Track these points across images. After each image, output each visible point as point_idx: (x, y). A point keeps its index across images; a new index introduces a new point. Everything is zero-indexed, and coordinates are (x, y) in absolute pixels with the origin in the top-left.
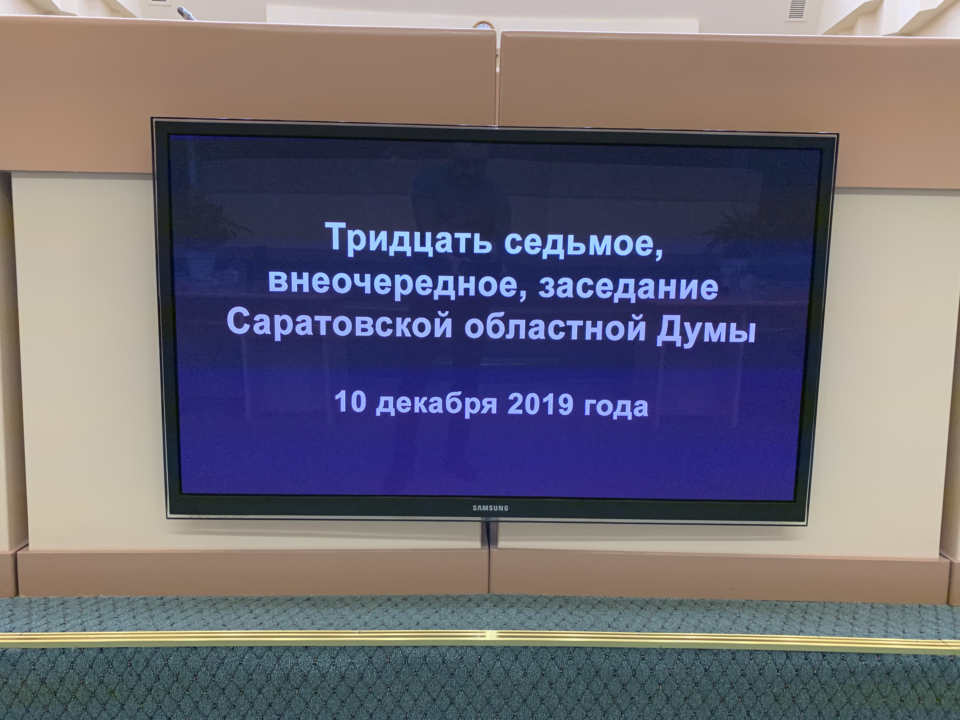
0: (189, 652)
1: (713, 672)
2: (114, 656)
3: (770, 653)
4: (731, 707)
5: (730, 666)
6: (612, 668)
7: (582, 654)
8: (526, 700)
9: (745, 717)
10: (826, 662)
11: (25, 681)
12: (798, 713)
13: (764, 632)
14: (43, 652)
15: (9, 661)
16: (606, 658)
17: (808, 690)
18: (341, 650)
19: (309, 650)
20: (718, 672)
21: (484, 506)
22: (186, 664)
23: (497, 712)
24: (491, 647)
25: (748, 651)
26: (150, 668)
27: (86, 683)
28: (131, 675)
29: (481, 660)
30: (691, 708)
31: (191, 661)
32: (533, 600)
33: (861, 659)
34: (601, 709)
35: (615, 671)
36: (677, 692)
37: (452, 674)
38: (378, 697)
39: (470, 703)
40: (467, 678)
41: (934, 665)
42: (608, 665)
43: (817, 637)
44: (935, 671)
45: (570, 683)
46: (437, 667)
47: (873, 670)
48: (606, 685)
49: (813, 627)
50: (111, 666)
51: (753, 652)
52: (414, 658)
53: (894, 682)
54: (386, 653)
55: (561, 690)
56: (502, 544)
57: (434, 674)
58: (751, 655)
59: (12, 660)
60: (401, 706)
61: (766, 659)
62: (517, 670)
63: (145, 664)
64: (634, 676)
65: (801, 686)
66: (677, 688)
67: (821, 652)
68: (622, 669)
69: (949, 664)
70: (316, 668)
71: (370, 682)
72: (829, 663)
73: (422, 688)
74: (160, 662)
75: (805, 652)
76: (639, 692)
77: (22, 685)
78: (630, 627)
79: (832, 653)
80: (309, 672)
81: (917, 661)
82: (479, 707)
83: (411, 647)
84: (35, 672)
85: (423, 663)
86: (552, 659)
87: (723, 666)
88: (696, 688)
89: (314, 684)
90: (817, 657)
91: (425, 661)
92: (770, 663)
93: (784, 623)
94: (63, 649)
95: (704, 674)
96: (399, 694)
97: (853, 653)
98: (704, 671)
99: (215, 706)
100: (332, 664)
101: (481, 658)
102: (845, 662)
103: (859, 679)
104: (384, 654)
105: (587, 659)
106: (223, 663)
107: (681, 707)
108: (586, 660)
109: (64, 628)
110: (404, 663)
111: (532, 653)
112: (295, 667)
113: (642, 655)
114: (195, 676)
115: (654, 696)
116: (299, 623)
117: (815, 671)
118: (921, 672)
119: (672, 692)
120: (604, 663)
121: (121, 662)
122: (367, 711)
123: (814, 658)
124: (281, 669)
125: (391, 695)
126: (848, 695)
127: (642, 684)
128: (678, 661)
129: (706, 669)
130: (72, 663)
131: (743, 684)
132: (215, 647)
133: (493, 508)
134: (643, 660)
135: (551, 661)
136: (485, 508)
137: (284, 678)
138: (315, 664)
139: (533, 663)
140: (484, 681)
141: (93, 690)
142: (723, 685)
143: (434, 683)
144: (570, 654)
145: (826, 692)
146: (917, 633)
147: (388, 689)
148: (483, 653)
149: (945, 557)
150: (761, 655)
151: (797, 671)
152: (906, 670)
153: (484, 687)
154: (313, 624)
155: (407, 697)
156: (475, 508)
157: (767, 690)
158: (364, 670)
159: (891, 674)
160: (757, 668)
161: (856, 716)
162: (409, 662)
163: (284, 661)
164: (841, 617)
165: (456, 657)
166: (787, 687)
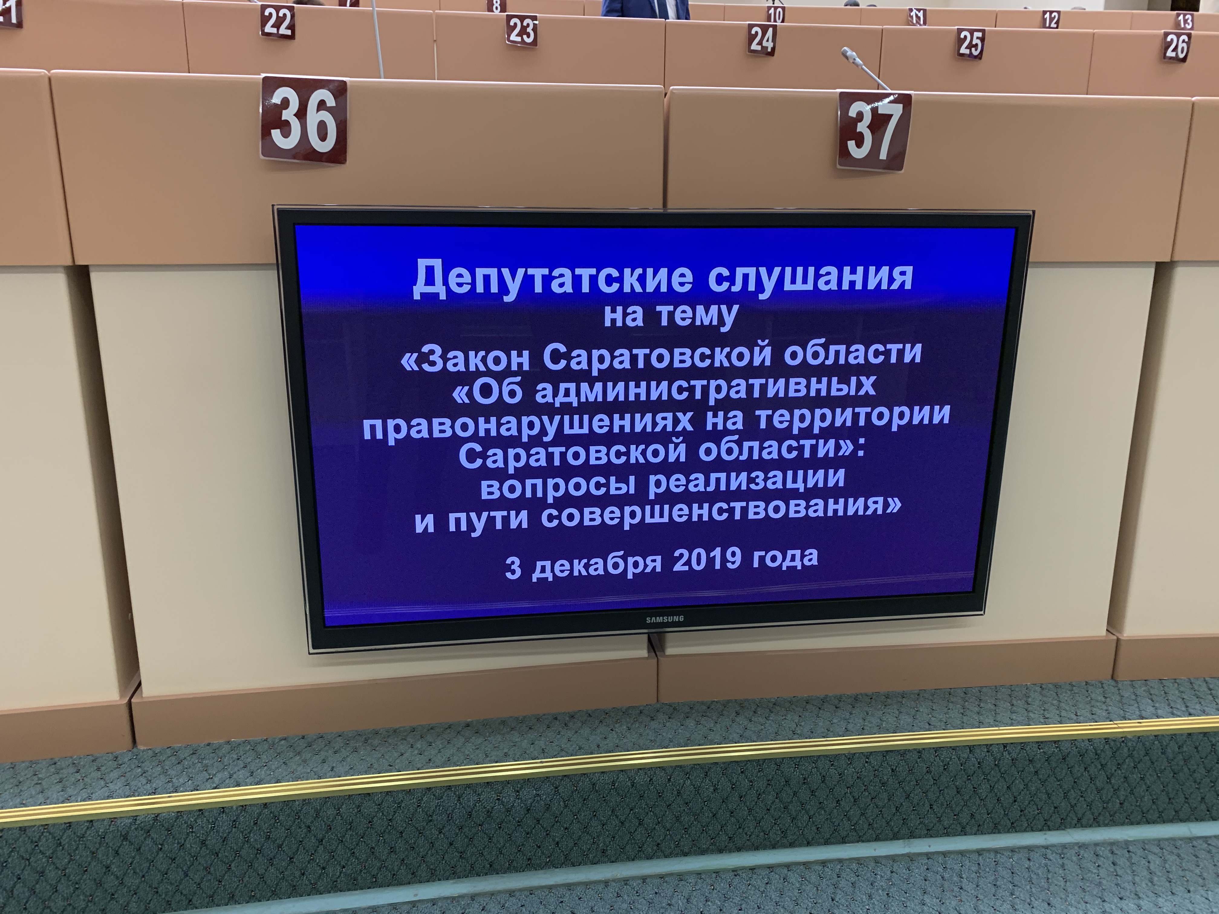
0: (362, 799)
1: (899, 772)
2: (281, 810)
3: (954, 749)
4: (915, 801)
5: (917, 765)
6: (801, 776)
7: (772, 766)
8: (715, 814)
9: (928, 811)
10: (1007, 752)
11: (183, 844)
12: (978, 801)
13: (945, 726)
14: (201, 813)
15: (163, 826)
16: (795, 768)
17: (988, 780)
18: (524, 782)
19: (491, 786)
20: (905, 771)
21: (658, 618)
22: (360, 811)
24: (681, 767)
25: (934, 748)
26: (320, 819)
27: (252, 840)
28: (300, 828)
29: (670, 780)
30: (877, 807)
31: (365, 808)
32: (706, 708)
33: (1040, 747)
34: (790, 816)
35: (805, 779)
36: (864, 793)
37: (641, 797)
38: (565, 825)
39: (659, 823)
40: (657, 799)
41: (1107, 747)
42: (798, 773)
43: (997, 728)
44: (1107, 752)
45: (759, 794)
46: (626, 791)
47: (1050, 757)
48: (795, 794)
49: (990, 717)
50: (278, 821)
51: (938, 749)
52: (602, 784)
53: (1069, 766)
55: (751, 802)
56: (669, 651)
57: (623, 798)
58: (936, 753)
59: (166, 825)
61: (950, 755)
62: (707, 787)
63: (315, 815)
64: (823, 782)
65: (982, 778)
66: (865, 789)
67: (1003, 744)
68: (812, 777)
69: (1121, 745)
70: (500, 803)
71: (556, 812)
72: (1009, 754)
73: (610, 813)
74: (331, 812)
75: (987, 745)
76: (827, 796)
77: (179, 850)
78: (814, 732)
79: (1012, 743)
80: (493, 808)
81: (1092, 745)
82: (668, 825)
83: (598, 773)
84: (194, 834)
85: (612, 789)
86: (742, 772)
87: (910, 765)
88: (883, 788)
89: (498, 819)
90: (998, 748)
91: (614, 786)
92: (954, 758)
93: (962, 714)
94: (223, 808)
95: (890, 774)
96: (587, 820)
97: (1032, 742)
98: (891, 771)
99: (392, 850)
100: (516, 798)
101: (670, 778)
102: (1025, 751)
103: (1037, 766)
104: (571, 783)
105: (777, 769)
106: (400, 807)
107: (868, 806)
108: (775, 771)
109: (211, 783)
110: (592, 789)
111: (721, 768)
112: (477, 804)
113: (831, 762)
114: (370, 822)
115: (842, 800)
116: (472, 756)
117: (997, 762)
118: (1094, 754)
119: (860, 794)
120: (794, 772)
121: (289, 815)
122: (554, 840)
123: (995, 750)
124: (463, 807)
125: (578, 822)
126: (1025, 781)
127: (831, 789)
128: (866, 764)
129: (892, 769)
130: (234, 821)
131: (928, 780)
132: (390, 792)
133: (668, 619)
135: (741, 774)
136: (659, 619)
137: (466, 816)
138: (498, 799)
139: (723, 779)
140: (674, 800)
141: (259, 846)
142: (909, 783)
143: (622, 807)
145: (1005, 781)
146: (1088, 715)
147: (575, 817)
148: (672, 772)
149: (1112, 633)
150: (945, 751)
151: (979, 764)
152: (1081, 754)
153: (674, 806)
154: (487, 756)
155: (594, 823)
156: (648, 620)
157: (950, 784)
158: (550, 801)
159: (1067, 759)
160: (942, 764)
161: (1032, 800)
162: (597, 789)
163: (466, 799)
164: (1015, 702)
165: (645, 779)
166: (970, 779)
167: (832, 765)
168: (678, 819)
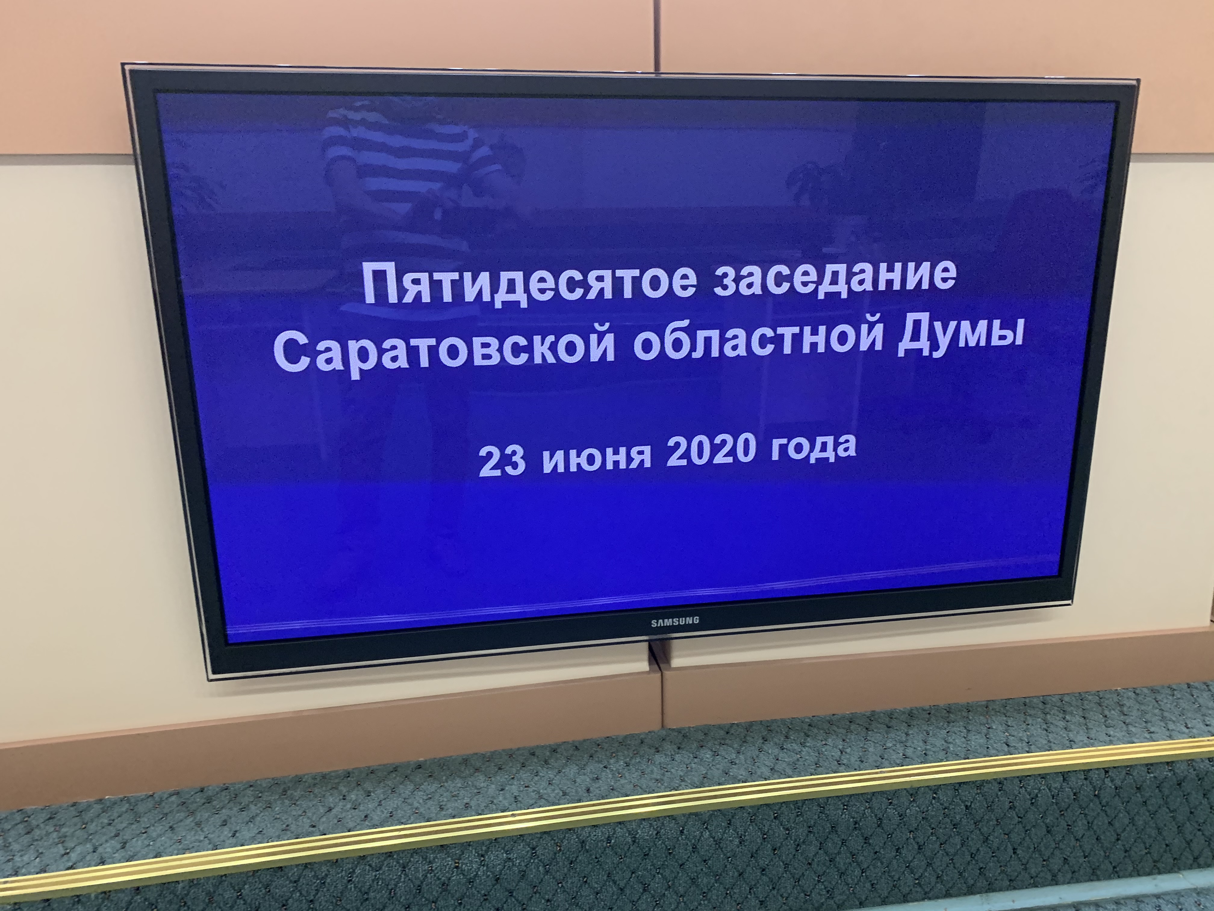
0: (271, 875)
1: (975, 809)
2: (160, 895)
3: (1043, 777)
4: (995, 845)
5: (997, 799)
6: (851, 820)
7: (814, 808)
8: (742, 873)
9: (1011, 857)
10: (1109, 779)
12: (1073, 842)
13: (1029, 748)
14: (48, 905)
16: (844, 809)
17: (1086, 815)
18: (491, 843)
19: (446, 849)
20: (982, 808)
22: (269, 891)
23: (704, 893)
24: (696, 814)
25: (1018, 777)
26: (215, 904)
29: (683, 832)
30: (947, 854)
31: (276, 887)
32: (724, 733)
33: (1149, 771)
34: (837, 871)
35: (856, 823)
36: (931, 838)
37: (645, 855)
38: (547, 897)
39: (669, 887)
42: (847, 816)
45: (798, 845)
46: (626, 849)
47: (1162, 782)
49: (1081, 732)
51: (1024, 778)
52: (594, 841)
53: (1185, 794)
54: (555, 840)
56: (676, 662)
57: (621, 859)
58: (1021, 783)
60: (578, 903)
61: (1039, 785)
62: (731, 838)
63: (207, 901)
64: (879, 826)
65: (1079, 812)
66: (932, 833)
67: (1104, 769)
68: (865, 820)
70: (459, 872)
71: (535, 880)
72: (1112, 781)
73: (605, 878)
74: (229, 894)
75: (1084, 771)
76: (885, 843)
78: (865, 761)
79: (1115, 767)
80: (449, 879)
82: (681, 890)
83: (588, 827)
85: (607, 847)
86: (775, 818)
87: (988, 800)
88: (955, 830)
89: (458, 893)
90: (1099, 775)
91: (610, 843)
92: (1044, 789)
93: (1047, 731)
94: (78, 896)
95: (964, 812)
96: (575, 889)
97: (1140, 765)
98: (965, 809)
100: (481, 865)
101: (683, 829)
102: (1131, 777)
103: (1146, 794)
104: (553, 841)
105: (821, 812)
106: (324, 883)
107: (936, 854)
108: (819, 815)
109: (68, 861)
110: (580, 849)
111: (749, 814)
112: (429, 875)
113: (889, 800)
114: (284, 905)
115: (903, 847)
116: (422, 810)
117: (1097, 792)
119: (926, 838)
120: (842, 815)
121: (170, 902)
123: (1095, 777)
124: (409, 880)
125: (564, 891)
126: (1131, 813)
127: (889, 835)
128: (933, 801)
129: (966, 806)
131: (1011, 818)
132: (310, 864)
134: (890, 805)
135: (774, 821)
137: (415, 891)
138: (457, 867)
139: (751, 828)
140: (689, 857)
142: (987, 822)
143: (621, 869)
144: (799, 809)
145: (1107, 815)
147: (560, 885)
148: (686, 822)
150: (1033, 781)
151: (1074, 795)
152: (1200, 776)
153: (688, 865)
154: (441, 809)
155: (585, 891)
156: (653, 624)
157: (1039, 821)
158: (526, 866)
159: (1183, 784)
160: (1028, 797)
161: (1139, 837)
162: (587, 847)
163: (412, 869)
164: (1107, 713)
165: (650, 833)
166: (1063, 814)
167: (891, 803)
168: (693, 881)
